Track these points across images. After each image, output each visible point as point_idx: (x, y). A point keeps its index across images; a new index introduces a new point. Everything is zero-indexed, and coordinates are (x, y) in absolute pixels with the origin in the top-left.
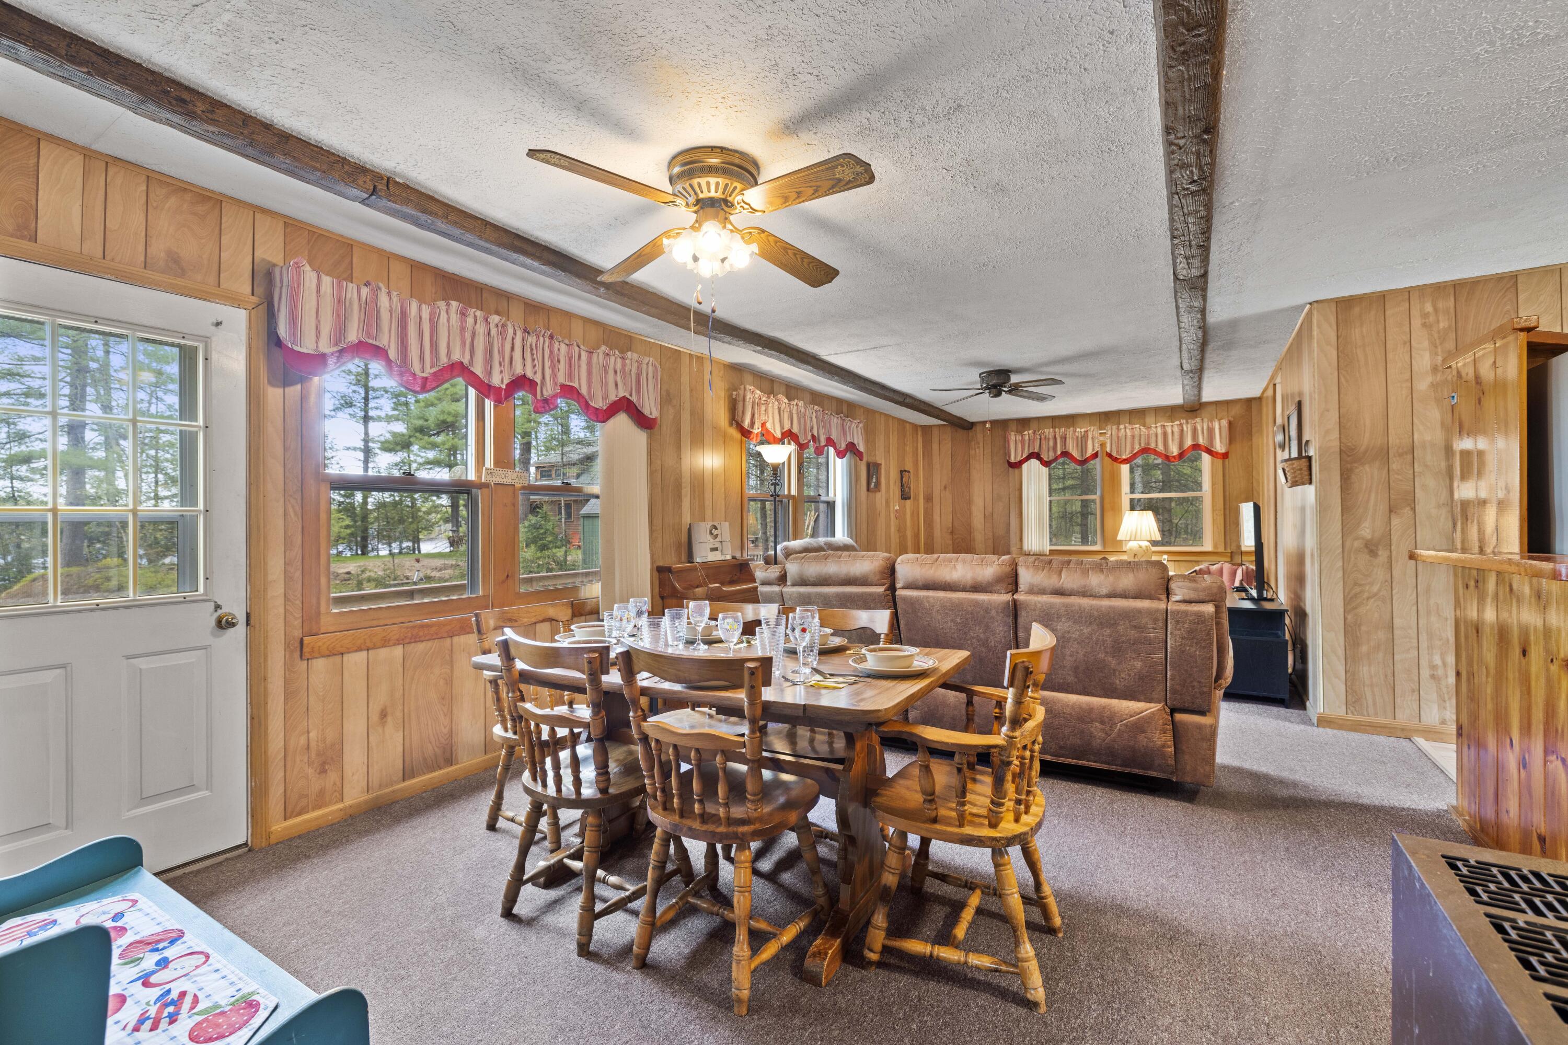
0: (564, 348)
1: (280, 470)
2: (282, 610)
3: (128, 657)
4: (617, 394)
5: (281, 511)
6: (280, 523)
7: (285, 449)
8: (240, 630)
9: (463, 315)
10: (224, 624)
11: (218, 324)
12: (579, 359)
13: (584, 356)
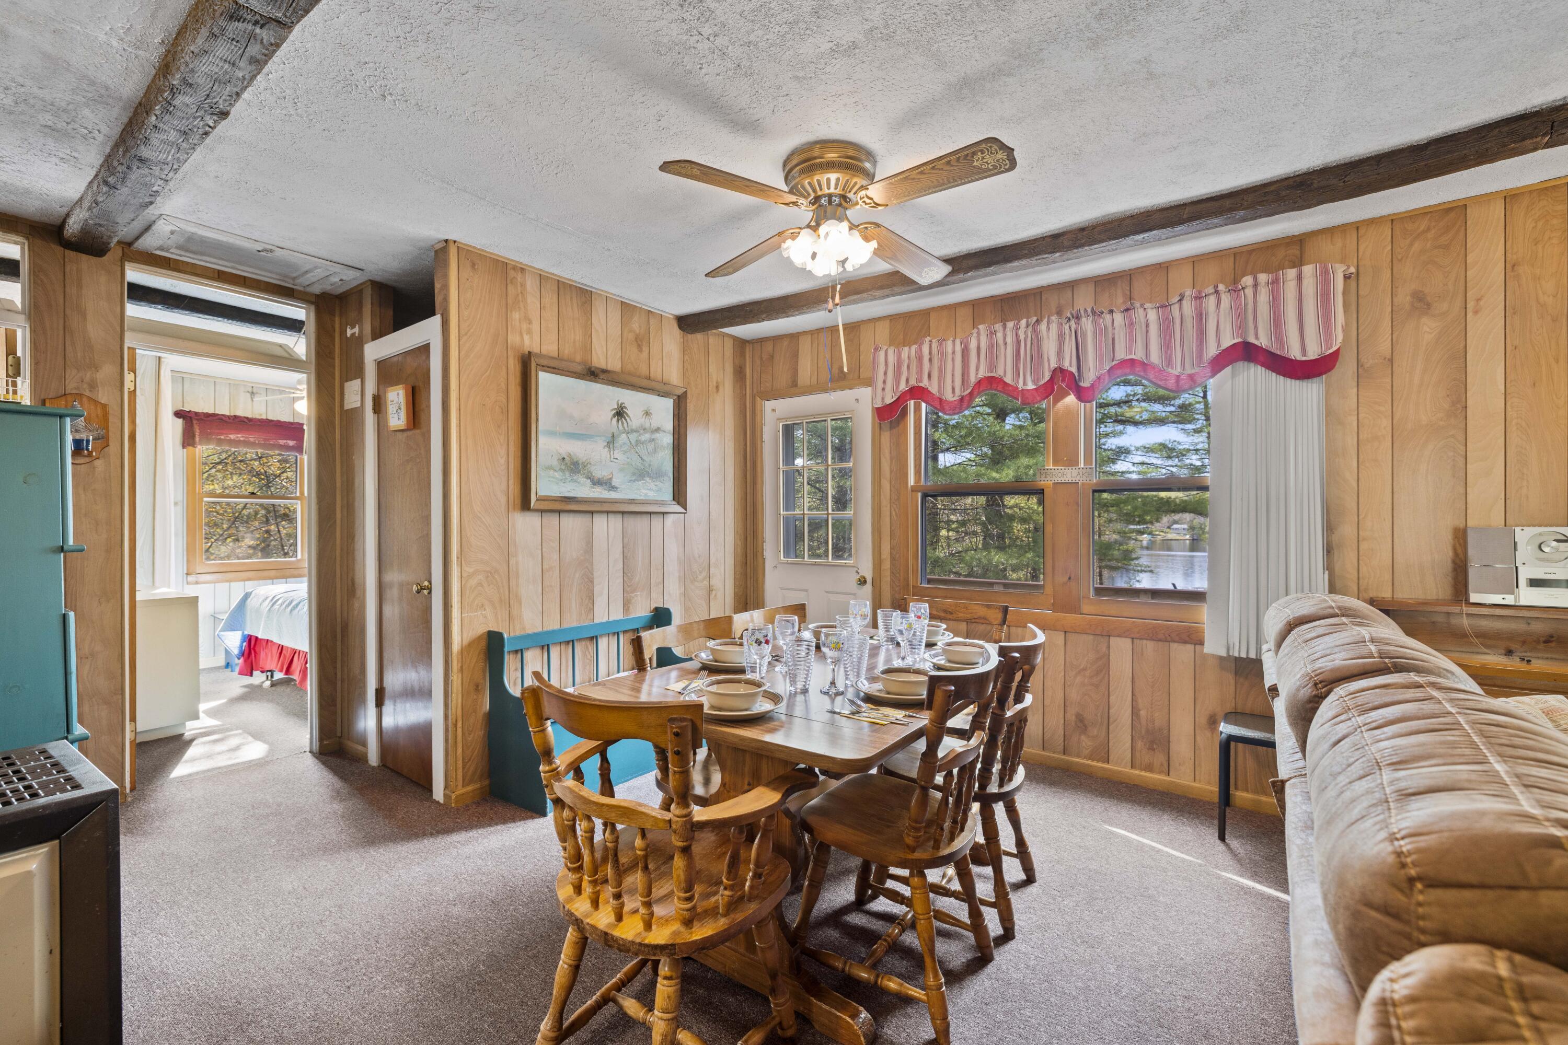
0: (1119, 318)
1: (888, 485)
2: (889, 579)
3: (827, 592)
4: (1219, 344)
5: (888, 513)
6: (888, 520)
7: (891, 472)
8: (868, 586)
9: (992, 333)
10: (863, 582)
11: (857, 400)
12: (1147, 323)
13: (1152, 315)
